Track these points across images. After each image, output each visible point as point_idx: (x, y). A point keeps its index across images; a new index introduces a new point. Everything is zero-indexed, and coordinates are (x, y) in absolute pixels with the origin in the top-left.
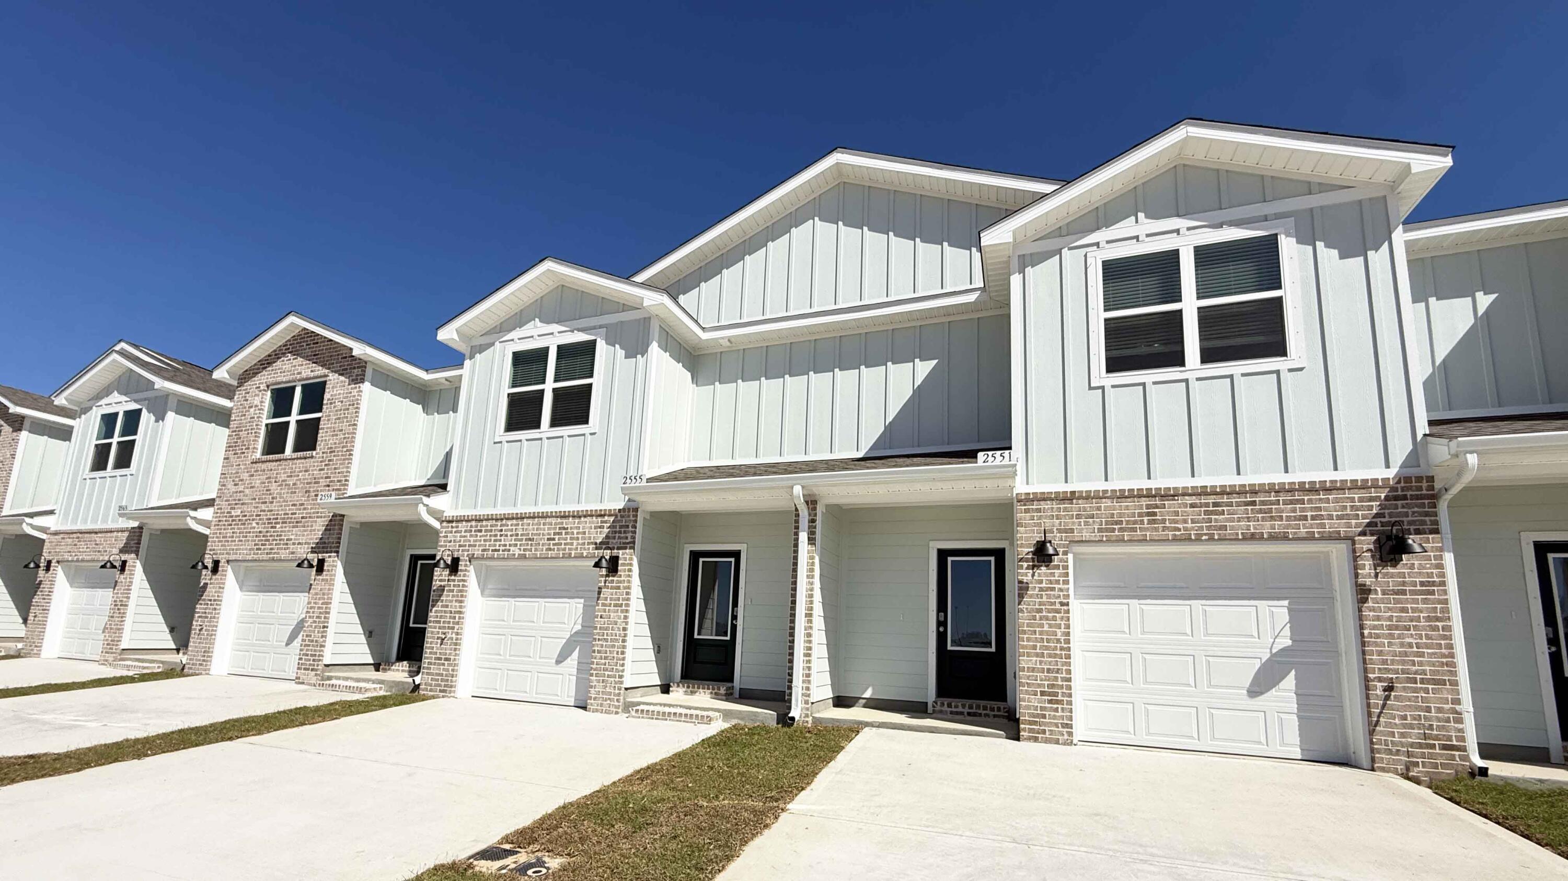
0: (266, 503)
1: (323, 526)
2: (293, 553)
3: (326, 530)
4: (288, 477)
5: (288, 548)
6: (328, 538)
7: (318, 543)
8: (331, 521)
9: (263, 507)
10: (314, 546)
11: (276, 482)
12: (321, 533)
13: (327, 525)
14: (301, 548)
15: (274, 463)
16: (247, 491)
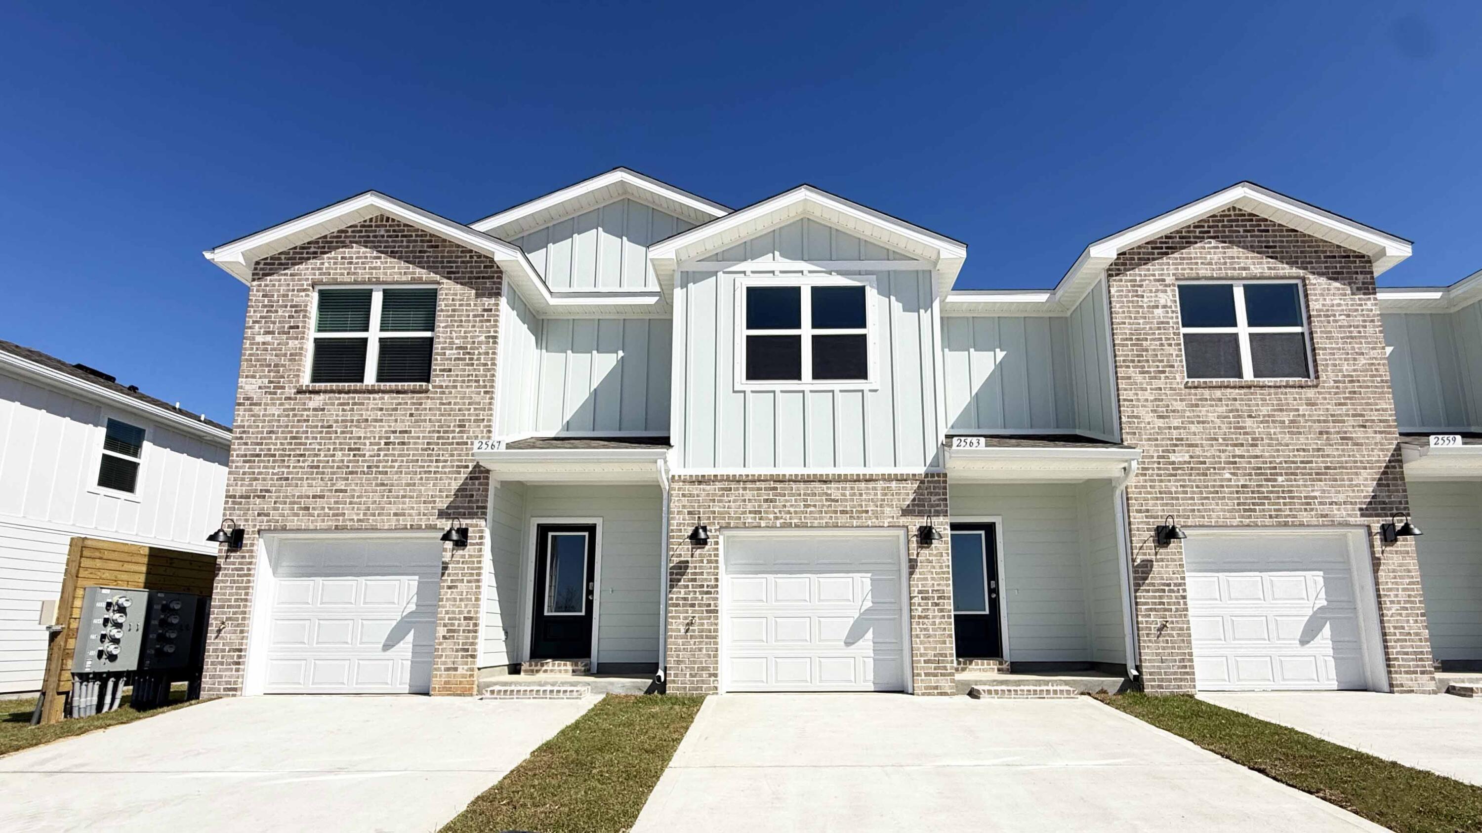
0: (1242, 445)
1: (1373, 480)
2: (1322, 516)
3: (1378, 485)
4: (1275, 410)
5: (1312, 510)
6: (1390, 497)
7: (1370, 503)
8: (1384, 473)
9: (1238, 451)
10: (1364, 506)
11: (1250, 416)
12: (1371, 489)
13: (1380, 479)
14: (1339, 510)
15: (1237, 391)
16: (1193, 428)
